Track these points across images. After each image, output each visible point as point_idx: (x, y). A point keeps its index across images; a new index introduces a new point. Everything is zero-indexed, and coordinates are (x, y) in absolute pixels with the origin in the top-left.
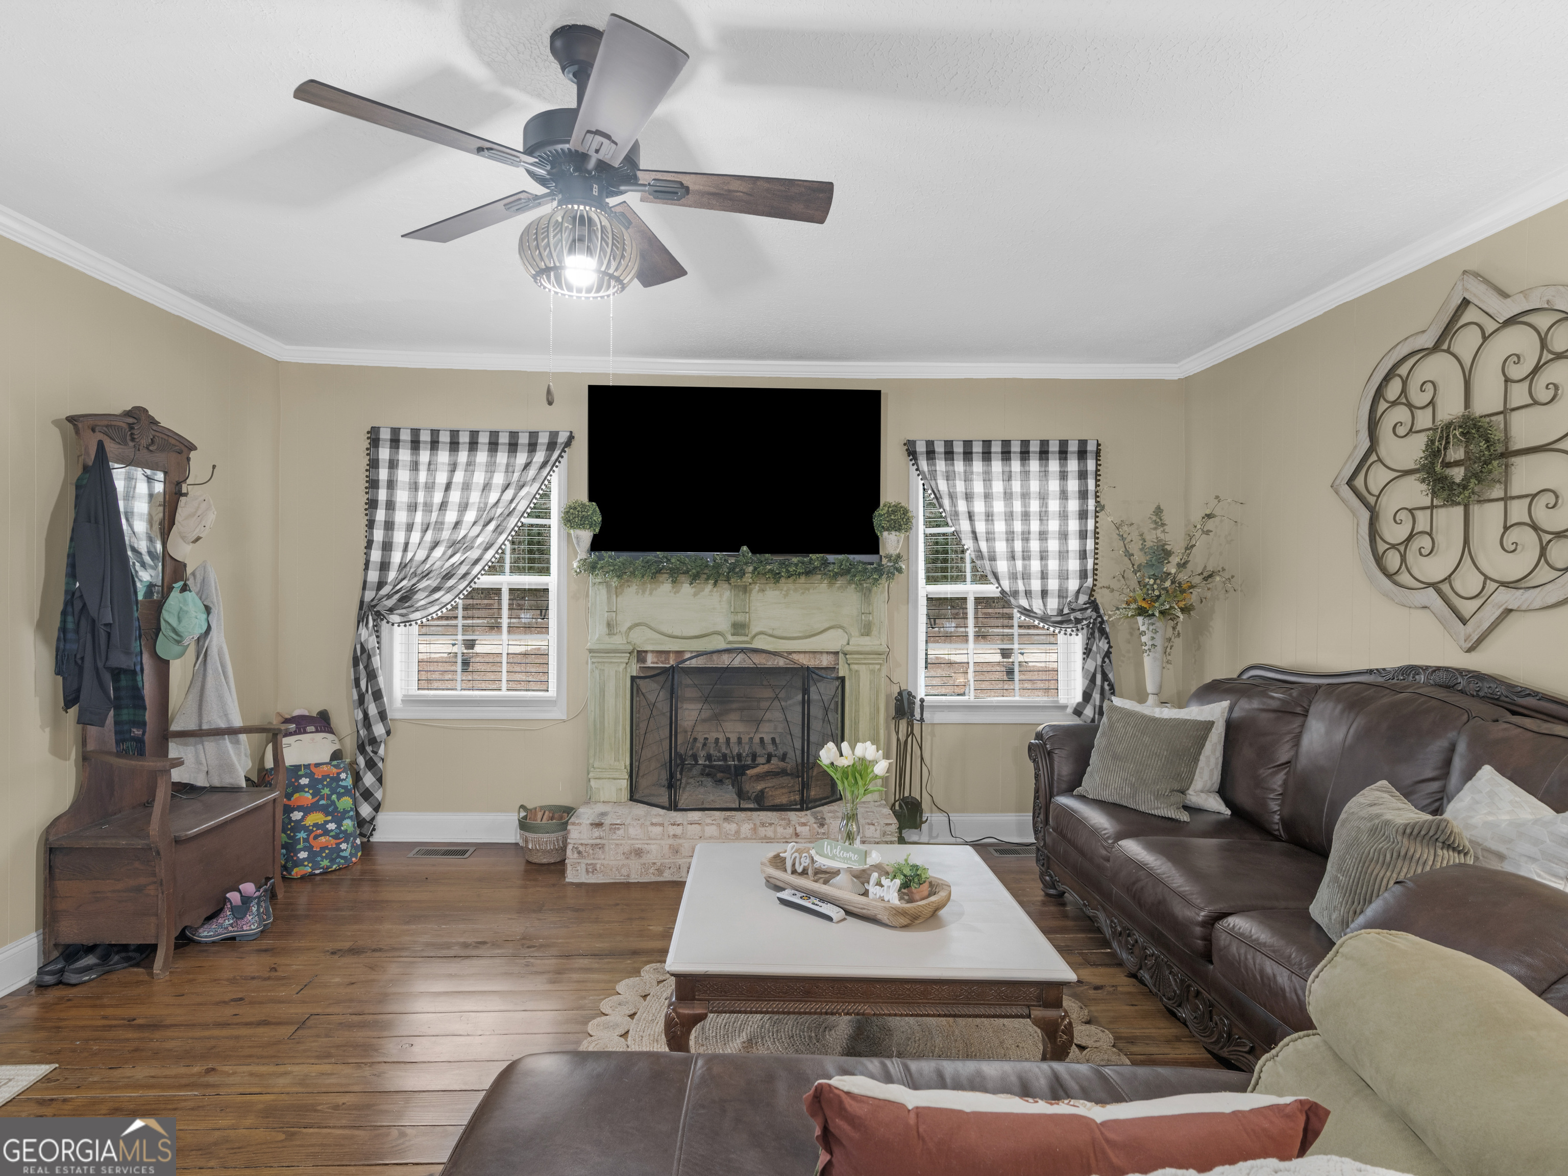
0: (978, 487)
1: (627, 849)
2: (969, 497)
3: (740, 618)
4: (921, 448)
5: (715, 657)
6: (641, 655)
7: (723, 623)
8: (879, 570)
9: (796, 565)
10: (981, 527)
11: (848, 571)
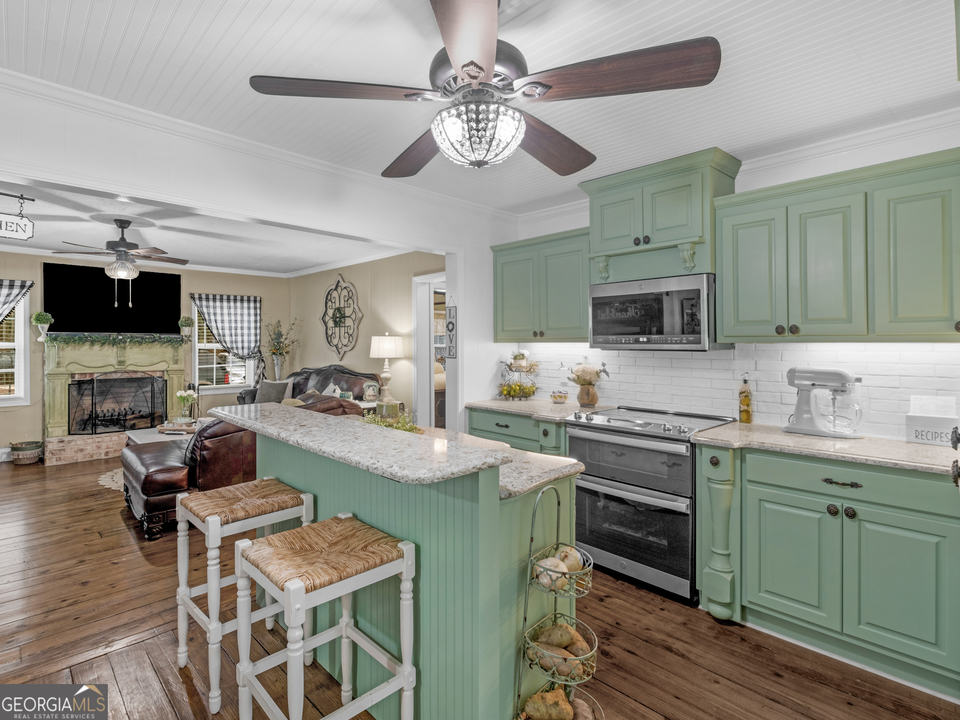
0: (218, 311)
1: (76, 449)
2: (215, 314)
3: (122, 359)
4: (196, 296)
5: (109, 375)
6: (73, 375)
7: (114, 361)
8: (182, 340)
9: (149, 339)
10: (220, 325)
11: (170, 341)
